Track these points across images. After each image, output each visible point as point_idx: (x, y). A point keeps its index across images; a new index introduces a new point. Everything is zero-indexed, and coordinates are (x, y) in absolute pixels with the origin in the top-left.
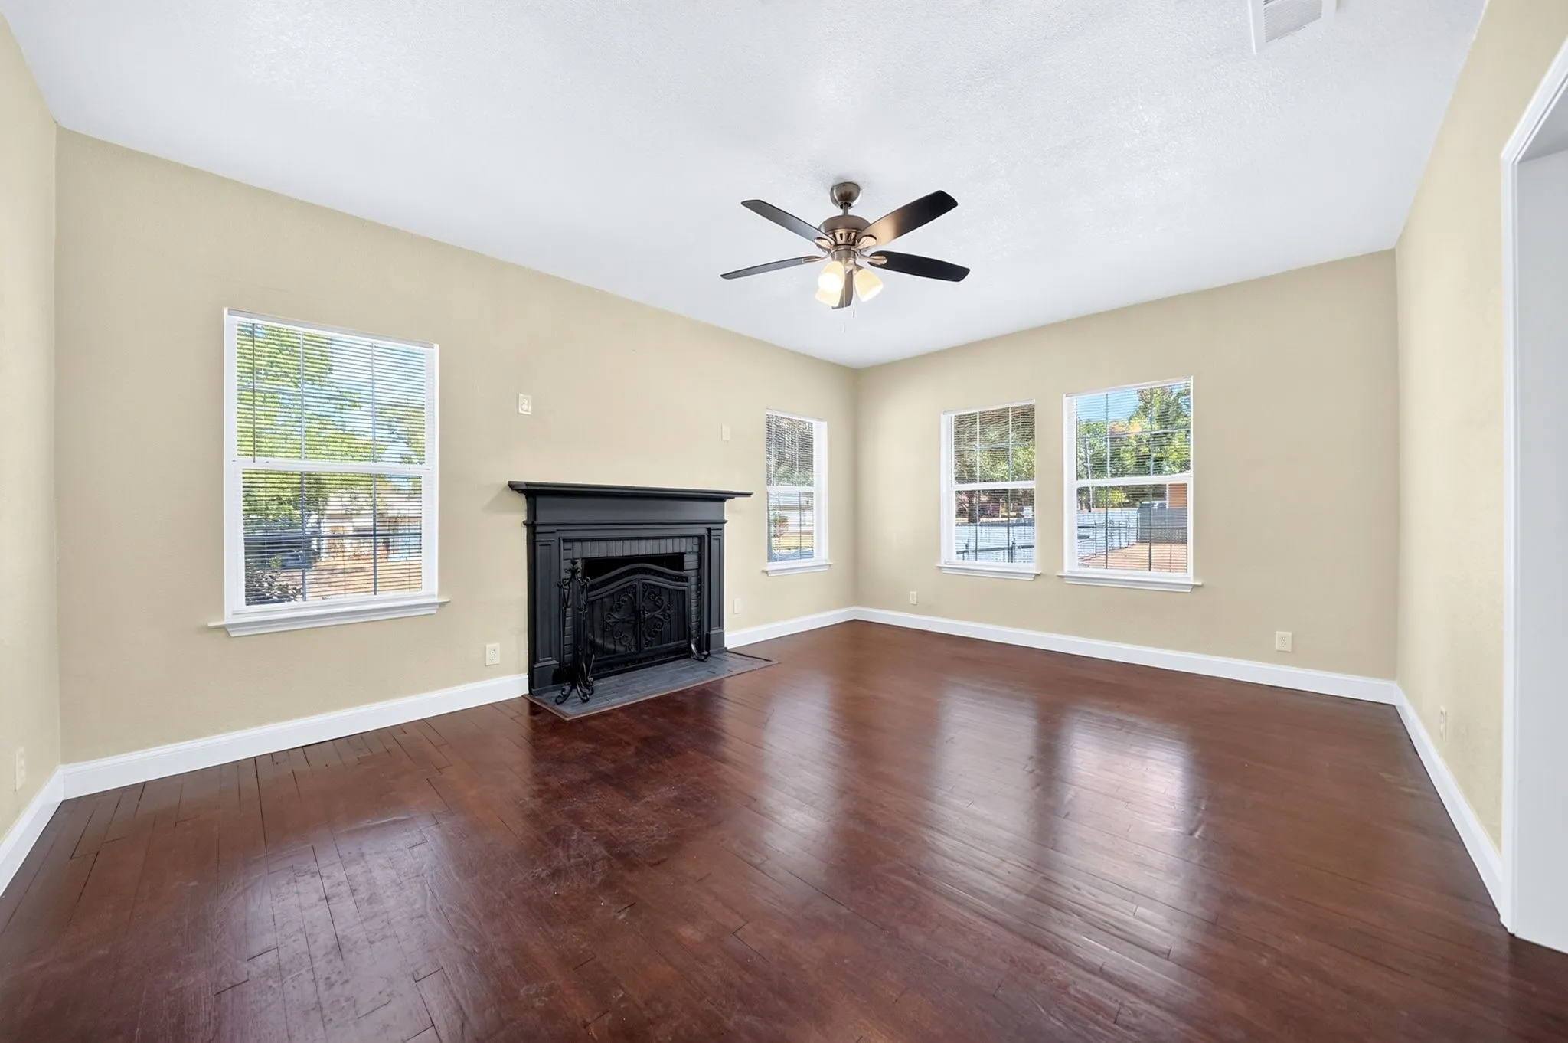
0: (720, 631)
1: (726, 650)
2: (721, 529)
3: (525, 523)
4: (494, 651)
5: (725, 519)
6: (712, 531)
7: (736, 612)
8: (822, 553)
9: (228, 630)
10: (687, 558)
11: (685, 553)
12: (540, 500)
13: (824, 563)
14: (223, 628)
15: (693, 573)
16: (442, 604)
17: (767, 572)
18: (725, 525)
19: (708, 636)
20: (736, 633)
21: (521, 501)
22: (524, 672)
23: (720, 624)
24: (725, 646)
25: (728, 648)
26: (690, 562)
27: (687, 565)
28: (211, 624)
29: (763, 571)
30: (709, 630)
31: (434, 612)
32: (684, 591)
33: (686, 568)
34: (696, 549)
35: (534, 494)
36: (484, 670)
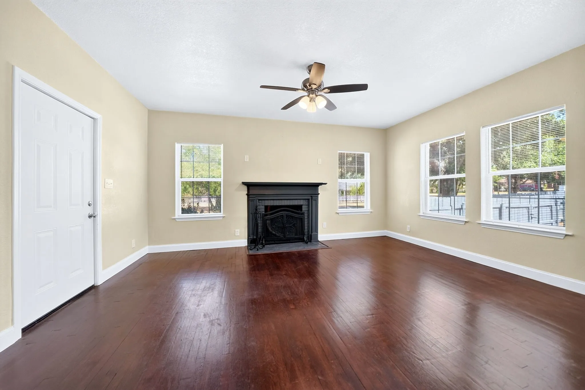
0: (317, 234)
1: (318, 241)
2: (318, 197)
3: (247, 194)
4: (238, 232)
5: (319, 193)
6: (313, 197)
7: (324, 227)
8: (368, 207)
9: (176, 219)
10: (303, 207)
11: (302, 205)
12: (250, 187)
13: (369, 211)
14: (175, 219)
15: (306, 212)
16: (223, 217)
17: (338, 213)
18: (319, 195)
19: (311, 235)
20: (323, 236)
21: (245, 188)
22: (245, 239)
23: (317, 231)
24: (319, 239)
25: (319, 240)
26: (304, 208)
27: (303, 209)
28: (173, 218)
29: (337, 213)
30: (312, 233)
31: (222, 219)
32: (302, 218)
33: (303, 210)
34: (307, 203)
35: (249, 186)
36: (234, 237)
